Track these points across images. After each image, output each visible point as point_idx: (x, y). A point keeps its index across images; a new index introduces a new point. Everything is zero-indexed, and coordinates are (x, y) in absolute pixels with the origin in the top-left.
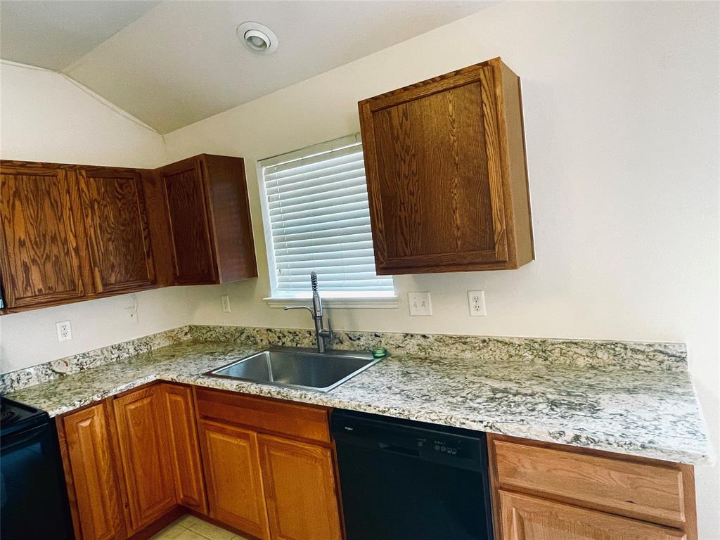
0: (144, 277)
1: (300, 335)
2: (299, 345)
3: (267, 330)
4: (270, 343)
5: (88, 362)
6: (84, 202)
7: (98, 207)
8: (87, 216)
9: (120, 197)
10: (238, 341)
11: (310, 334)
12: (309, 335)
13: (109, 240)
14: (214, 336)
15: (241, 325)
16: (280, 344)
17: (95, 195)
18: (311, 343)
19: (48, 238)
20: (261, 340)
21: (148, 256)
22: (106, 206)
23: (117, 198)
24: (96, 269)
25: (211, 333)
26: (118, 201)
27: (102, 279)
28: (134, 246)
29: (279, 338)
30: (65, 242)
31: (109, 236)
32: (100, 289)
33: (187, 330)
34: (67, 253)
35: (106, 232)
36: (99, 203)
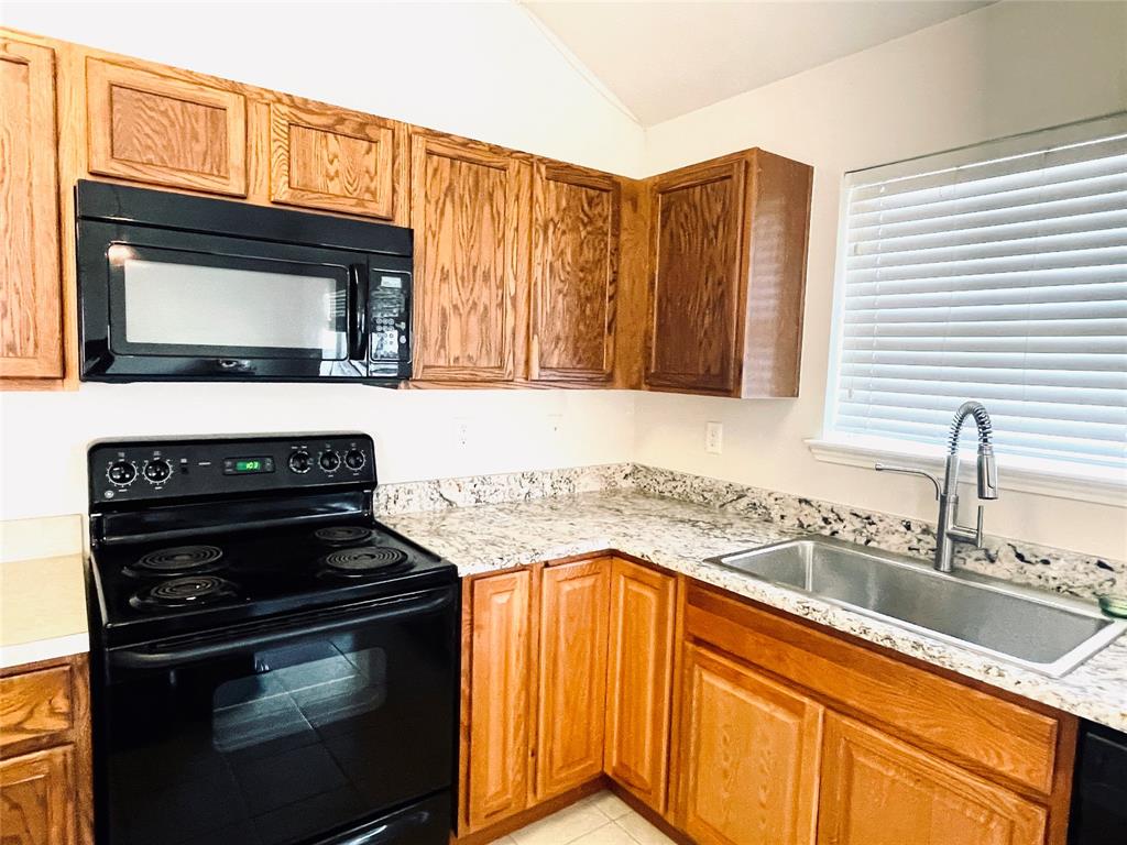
0: (597, 366)
1: (881, 525)
2: (871, 544)
3: (800, 501)
4: (801, 525)
5: (488, 493)
6: (537, 219)
7: (554, 232)
8: (536, 246)
9: (586, 220)
10: (729, 508)
11: (908, 527)
12: (903, 529)
13: (560, 292)
14: (679, 490)
15: (741, 482)
16: (827, 532)
17: (552, 212)
18: (907, 546)
19: (479, 273)
20: (782, 517)
21: (609, 331)
22: (564, 233)
23: (583, 222)
24: (536, 337)
25: (674, 484)
26: (581, 228)
27: (541, 356)
28: (592, 310)
29: (826, 520)
30: (501, 284)
31: (561, 285)
32: (535, 372)
33: (628, 470)
34: (501, 305)
35: (557, 279)
36: (555, 226)
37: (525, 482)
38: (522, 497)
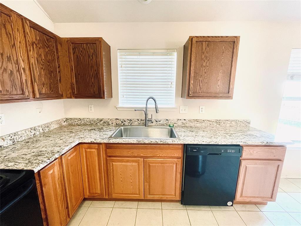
0: (58, 92)
1: (133, 121)
2: (132, 125)
3: (116, 119)
4: (117, 124)
6: (28, 41)
7: (36, 47)
8: (30, 50)
9: (47, 46)
10: (98, 124)
12: (137, 121)
13: (42, 68)
14: (83, 122)
15: (100, 117)
16: (123, 124)
17: (34, 40)
18: (138, 124)
20: (112, 123)
21: (60, 82)
22: (40, 48)
23: (46, 46)
24: (36, 83)
26: (46, 48)
27: (39, 90)
28: (54, 75)
29: (122, 122)
30: (17, 63)
31: (42, 66)
32: (38, 96)
33: (65, 120)
35: (40, 64)
36: (36, 45)
37: (33, 131)
38: (32, 136)
